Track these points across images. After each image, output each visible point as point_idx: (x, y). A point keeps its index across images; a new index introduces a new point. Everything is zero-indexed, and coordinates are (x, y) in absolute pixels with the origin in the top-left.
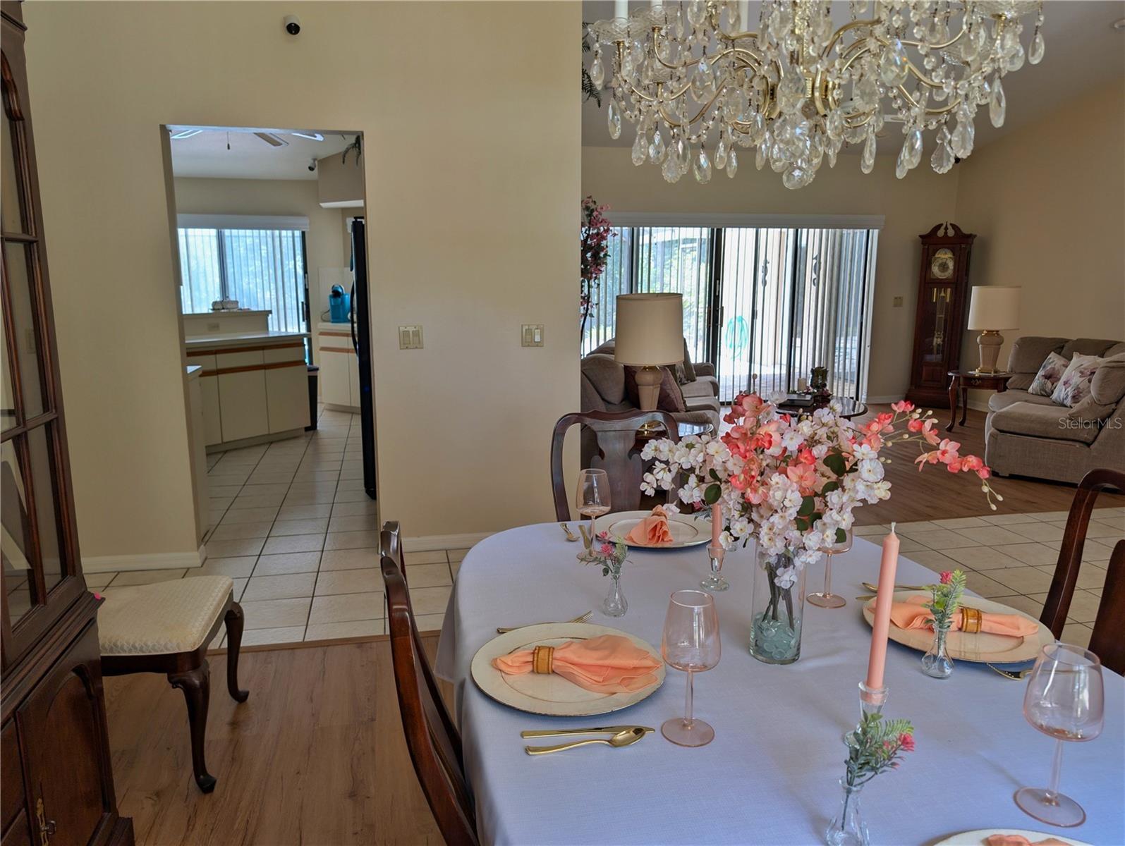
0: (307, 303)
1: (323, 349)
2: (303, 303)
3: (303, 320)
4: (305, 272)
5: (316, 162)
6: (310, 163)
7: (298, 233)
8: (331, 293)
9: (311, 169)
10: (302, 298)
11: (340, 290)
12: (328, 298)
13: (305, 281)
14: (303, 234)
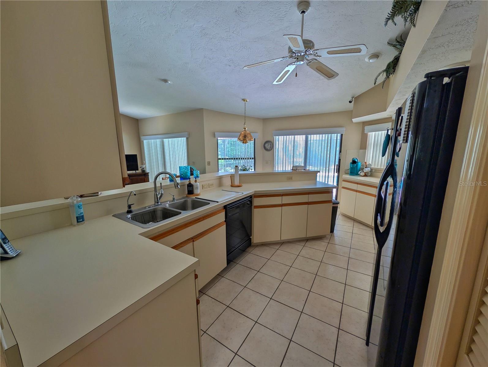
0: (339, 166)
1: (343, 188)
2: (337, 165)
3: (336, 172)
4: (340, 152)
5: (353, 99)
6: (350, 99)
7: (339, 135)
8: (351, 161)
9: (350, 102)
10: (337, 163)
11: (356, 161)
12: (350, 164)
13: (340, 156)
14: (342, 135)
